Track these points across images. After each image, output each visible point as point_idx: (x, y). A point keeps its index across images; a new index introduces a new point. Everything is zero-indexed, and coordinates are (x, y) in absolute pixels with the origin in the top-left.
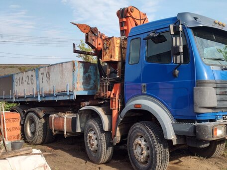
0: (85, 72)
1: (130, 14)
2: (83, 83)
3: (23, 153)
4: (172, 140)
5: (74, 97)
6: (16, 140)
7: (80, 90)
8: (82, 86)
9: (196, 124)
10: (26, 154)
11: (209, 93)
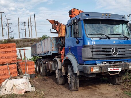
0: (56, 42)
1: (73, 13)
2: (56, 47)
3: (19, 77)
4: (76, 73)
5: (51, 54)
6: (33, 73)
7: (54, 50)
8: (55, 49)
9: (85, 65)
10: (20, 78)
11: (87, 51)
